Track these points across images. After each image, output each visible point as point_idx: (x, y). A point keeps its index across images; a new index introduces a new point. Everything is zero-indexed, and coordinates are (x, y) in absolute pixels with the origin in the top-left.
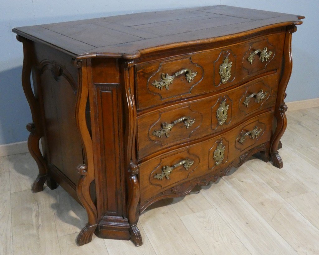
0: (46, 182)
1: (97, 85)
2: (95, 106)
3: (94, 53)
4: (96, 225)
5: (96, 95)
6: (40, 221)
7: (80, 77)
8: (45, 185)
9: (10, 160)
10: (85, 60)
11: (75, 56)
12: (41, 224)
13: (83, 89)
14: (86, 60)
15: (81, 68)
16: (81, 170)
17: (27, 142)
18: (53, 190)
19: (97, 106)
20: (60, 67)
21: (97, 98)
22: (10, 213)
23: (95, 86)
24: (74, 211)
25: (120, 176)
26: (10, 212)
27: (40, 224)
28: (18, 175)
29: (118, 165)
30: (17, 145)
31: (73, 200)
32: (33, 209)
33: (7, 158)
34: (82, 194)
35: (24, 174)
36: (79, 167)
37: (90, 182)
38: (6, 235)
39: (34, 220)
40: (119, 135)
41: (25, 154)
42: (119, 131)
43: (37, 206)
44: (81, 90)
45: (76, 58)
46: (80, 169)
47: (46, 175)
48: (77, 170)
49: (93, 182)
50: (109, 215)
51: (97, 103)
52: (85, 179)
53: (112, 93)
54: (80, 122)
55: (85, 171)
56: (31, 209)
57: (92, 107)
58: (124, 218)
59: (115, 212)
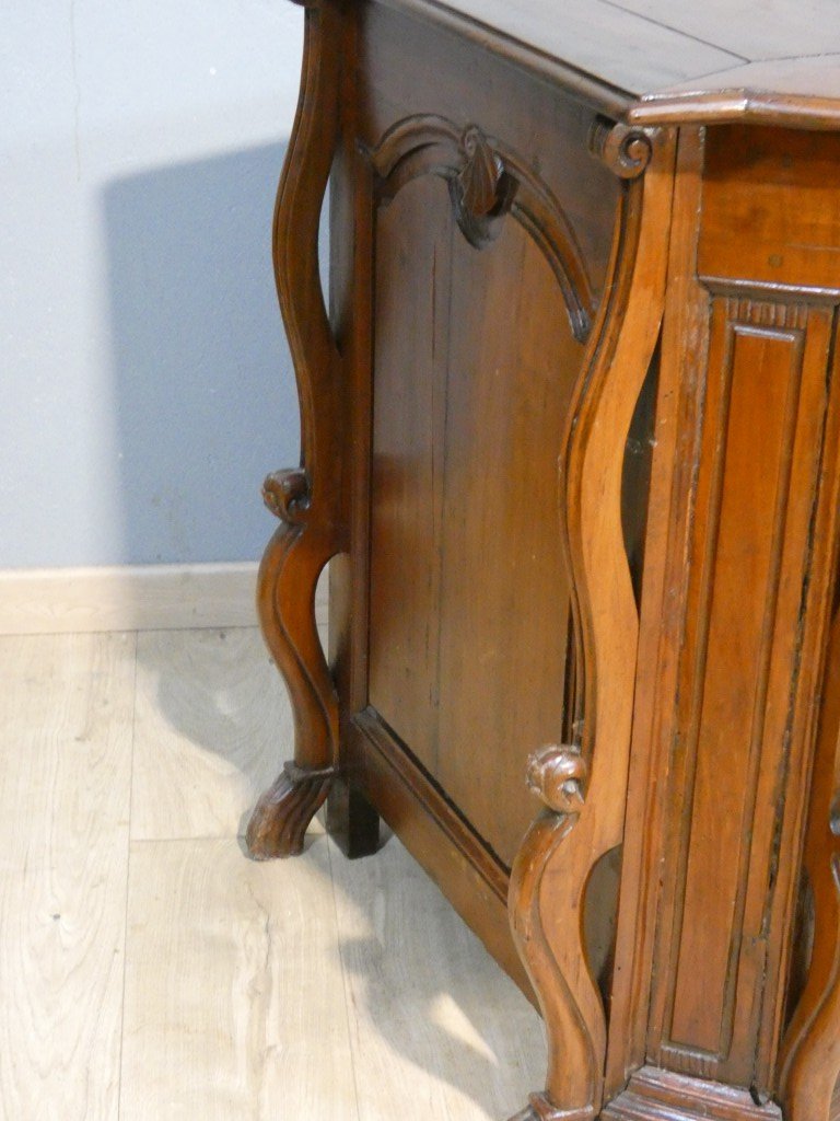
0: (323, 810)
1: (714, 291)
2: (686, 414)
3: (734, 94)
4: (590, 1109)
5: (704, 349)
6: (272, 1023)
7: (629, 227)
8: (316, 825)
9: (138, 653)
10: (672, 132)
11: (619, 101)
12: (275, 1046)
13: (632, 303)
14: (679, 129)
15: (642, 176)
16: (551, 780)
17: (254, 567)
18: (356, 862)
19: (699, 416)
20: (505, 162)
21: (703, 364)
22: (116, 951)
23: (704, 293)
24: (463, 1002)
25: (776, 848)
26: (120, 947)
27: (270, 1041)
28: (176, 743)
29: (769, 783)
30: (187, 577)
31: (465, 936)
32: (242, 954)
33: (126, 643)
34: (538, 921)
35: (205, 740)
36: (543, 761)
37: (595, 854)
38: (88, 1071)
39: (242, 1013)
40: (803, 606)
41: (222, 636)
42: (806, 582)
43: (264, 939)
44: (624, 308)
45: (623, 115)
46: (549, 771)
47: (331, 770)
48: (531, 773)
49: (612, 860)
50: (671, 1069)
51: (699, 399)
52: (567, 833)
53: (803, 344)
54: (588, 500)
55: (572, 787)
56: (231, 946)
57: (665, 418)
58: (757, 1103)
59: (708, 1058)
